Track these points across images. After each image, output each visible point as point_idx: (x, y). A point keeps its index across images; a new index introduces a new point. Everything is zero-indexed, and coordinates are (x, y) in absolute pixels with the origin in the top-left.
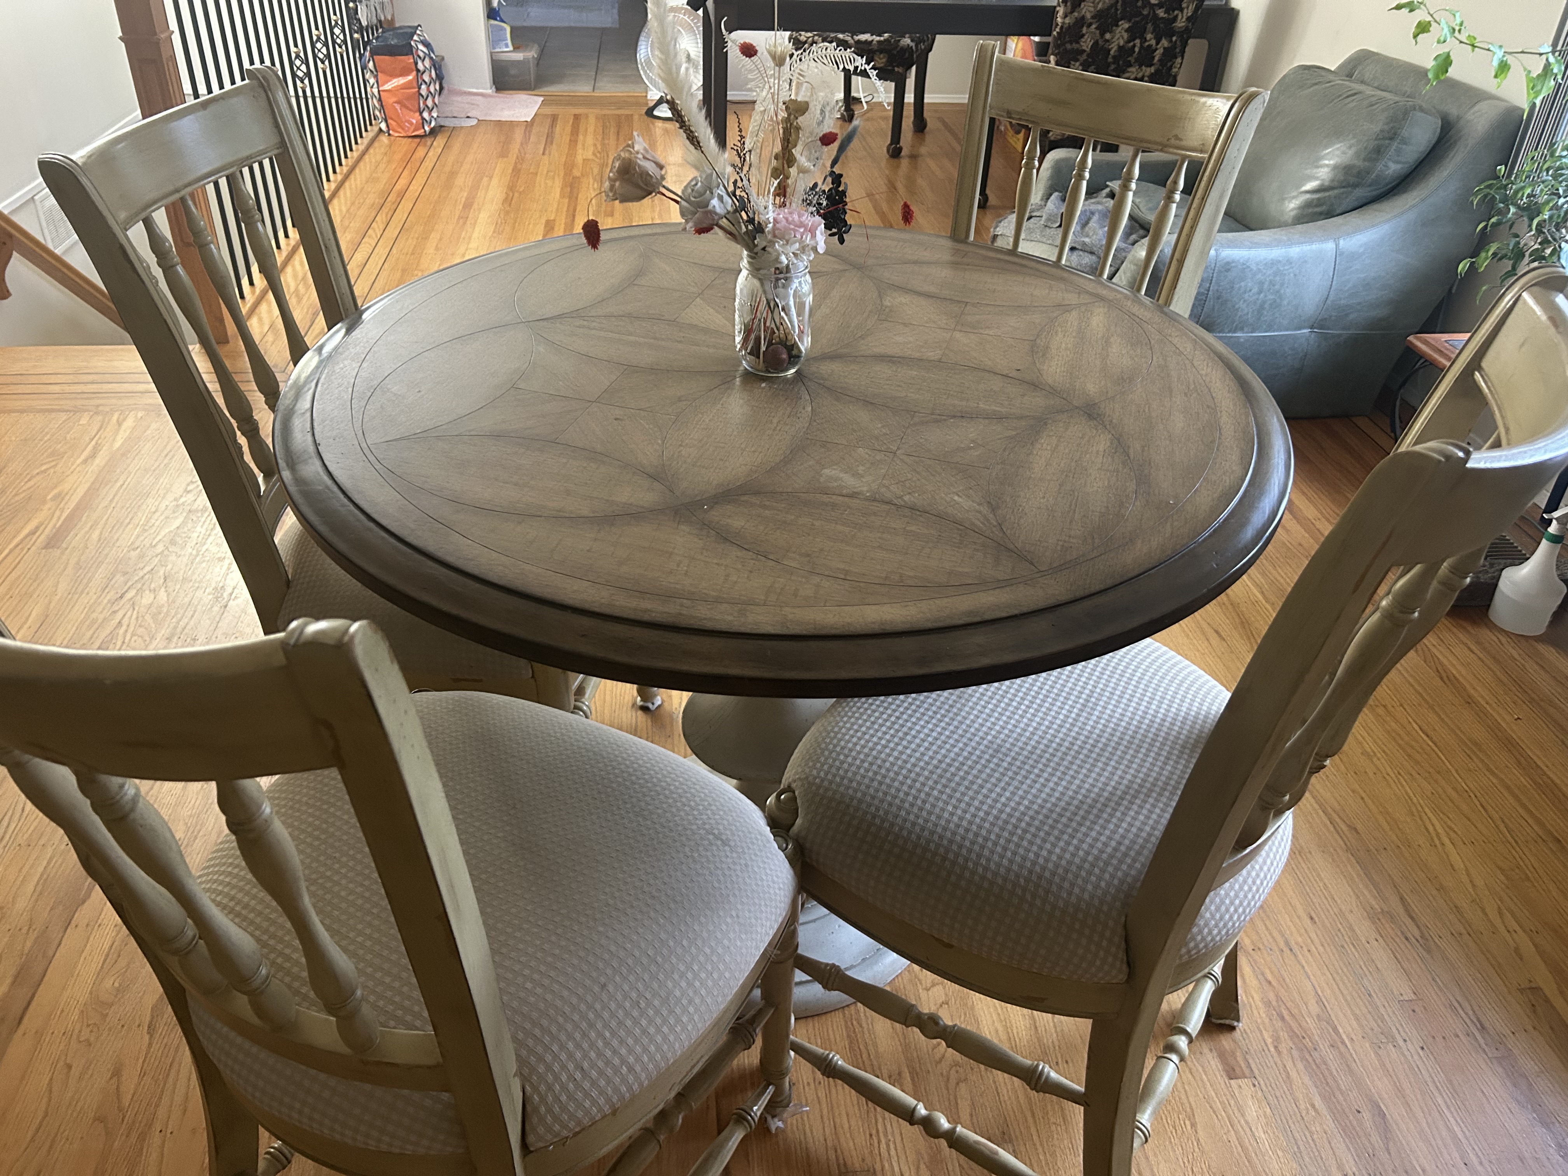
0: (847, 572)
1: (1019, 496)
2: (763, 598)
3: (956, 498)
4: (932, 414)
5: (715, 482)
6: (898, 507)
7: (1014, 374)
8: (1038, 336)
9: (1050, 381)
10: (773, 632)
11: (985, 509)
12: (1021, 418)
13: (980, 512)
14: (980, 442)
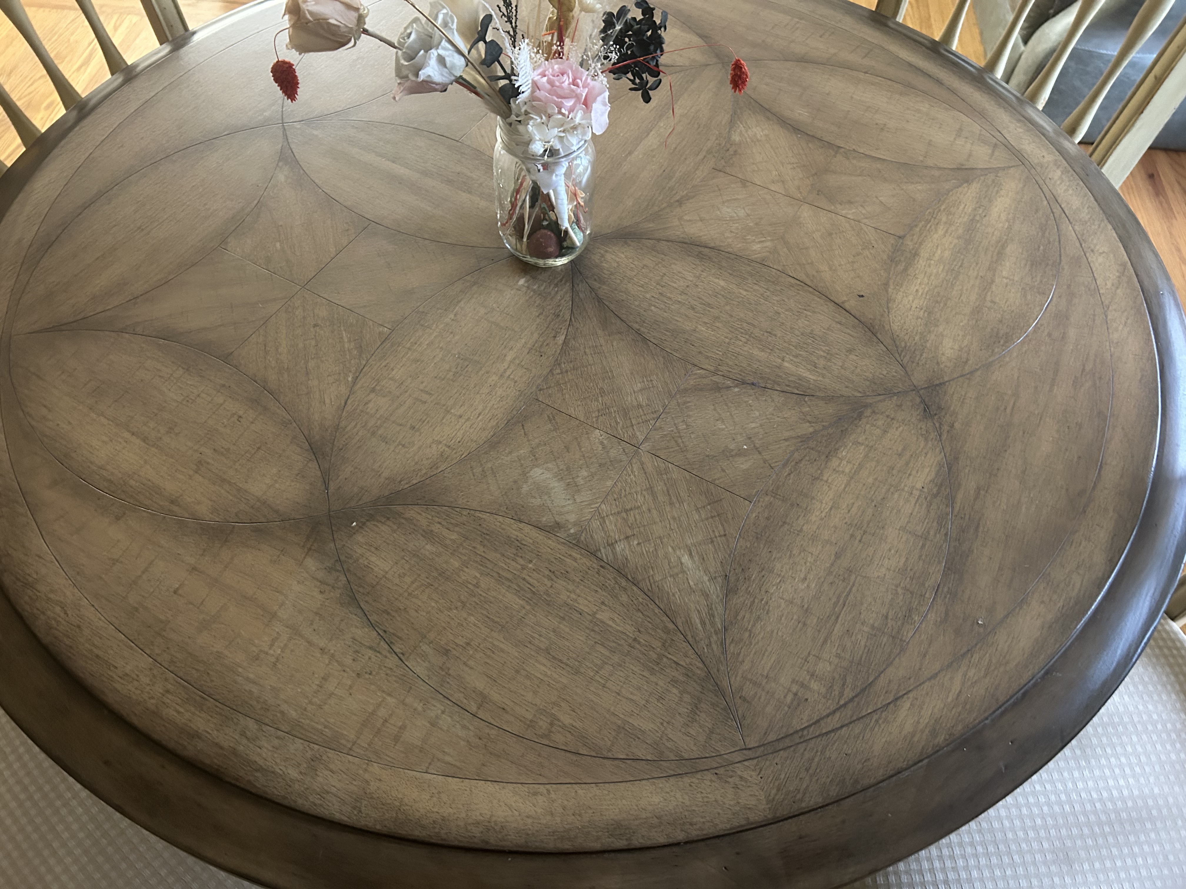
0: (483, 699)
1: (772, 571)
2: (352, 737)
3: (686, 559)
4: (715, 373)
5: (385, 474)
6: (603, 564)
7: (851, 304)
8: (911, 228)
9: (895, 327)
10: (338, 816)
11: (714, 590)
12: (829, 399)
13: (706, 596)
14: (758, 443)
